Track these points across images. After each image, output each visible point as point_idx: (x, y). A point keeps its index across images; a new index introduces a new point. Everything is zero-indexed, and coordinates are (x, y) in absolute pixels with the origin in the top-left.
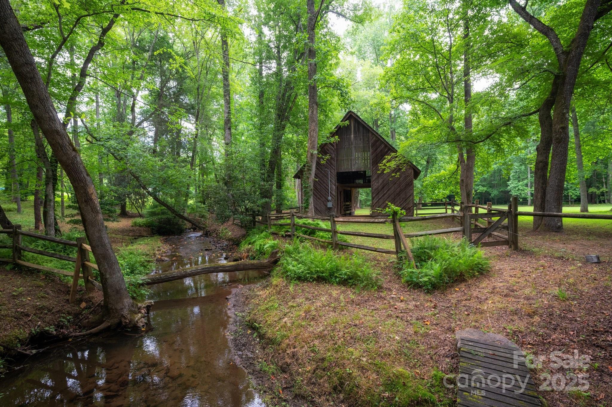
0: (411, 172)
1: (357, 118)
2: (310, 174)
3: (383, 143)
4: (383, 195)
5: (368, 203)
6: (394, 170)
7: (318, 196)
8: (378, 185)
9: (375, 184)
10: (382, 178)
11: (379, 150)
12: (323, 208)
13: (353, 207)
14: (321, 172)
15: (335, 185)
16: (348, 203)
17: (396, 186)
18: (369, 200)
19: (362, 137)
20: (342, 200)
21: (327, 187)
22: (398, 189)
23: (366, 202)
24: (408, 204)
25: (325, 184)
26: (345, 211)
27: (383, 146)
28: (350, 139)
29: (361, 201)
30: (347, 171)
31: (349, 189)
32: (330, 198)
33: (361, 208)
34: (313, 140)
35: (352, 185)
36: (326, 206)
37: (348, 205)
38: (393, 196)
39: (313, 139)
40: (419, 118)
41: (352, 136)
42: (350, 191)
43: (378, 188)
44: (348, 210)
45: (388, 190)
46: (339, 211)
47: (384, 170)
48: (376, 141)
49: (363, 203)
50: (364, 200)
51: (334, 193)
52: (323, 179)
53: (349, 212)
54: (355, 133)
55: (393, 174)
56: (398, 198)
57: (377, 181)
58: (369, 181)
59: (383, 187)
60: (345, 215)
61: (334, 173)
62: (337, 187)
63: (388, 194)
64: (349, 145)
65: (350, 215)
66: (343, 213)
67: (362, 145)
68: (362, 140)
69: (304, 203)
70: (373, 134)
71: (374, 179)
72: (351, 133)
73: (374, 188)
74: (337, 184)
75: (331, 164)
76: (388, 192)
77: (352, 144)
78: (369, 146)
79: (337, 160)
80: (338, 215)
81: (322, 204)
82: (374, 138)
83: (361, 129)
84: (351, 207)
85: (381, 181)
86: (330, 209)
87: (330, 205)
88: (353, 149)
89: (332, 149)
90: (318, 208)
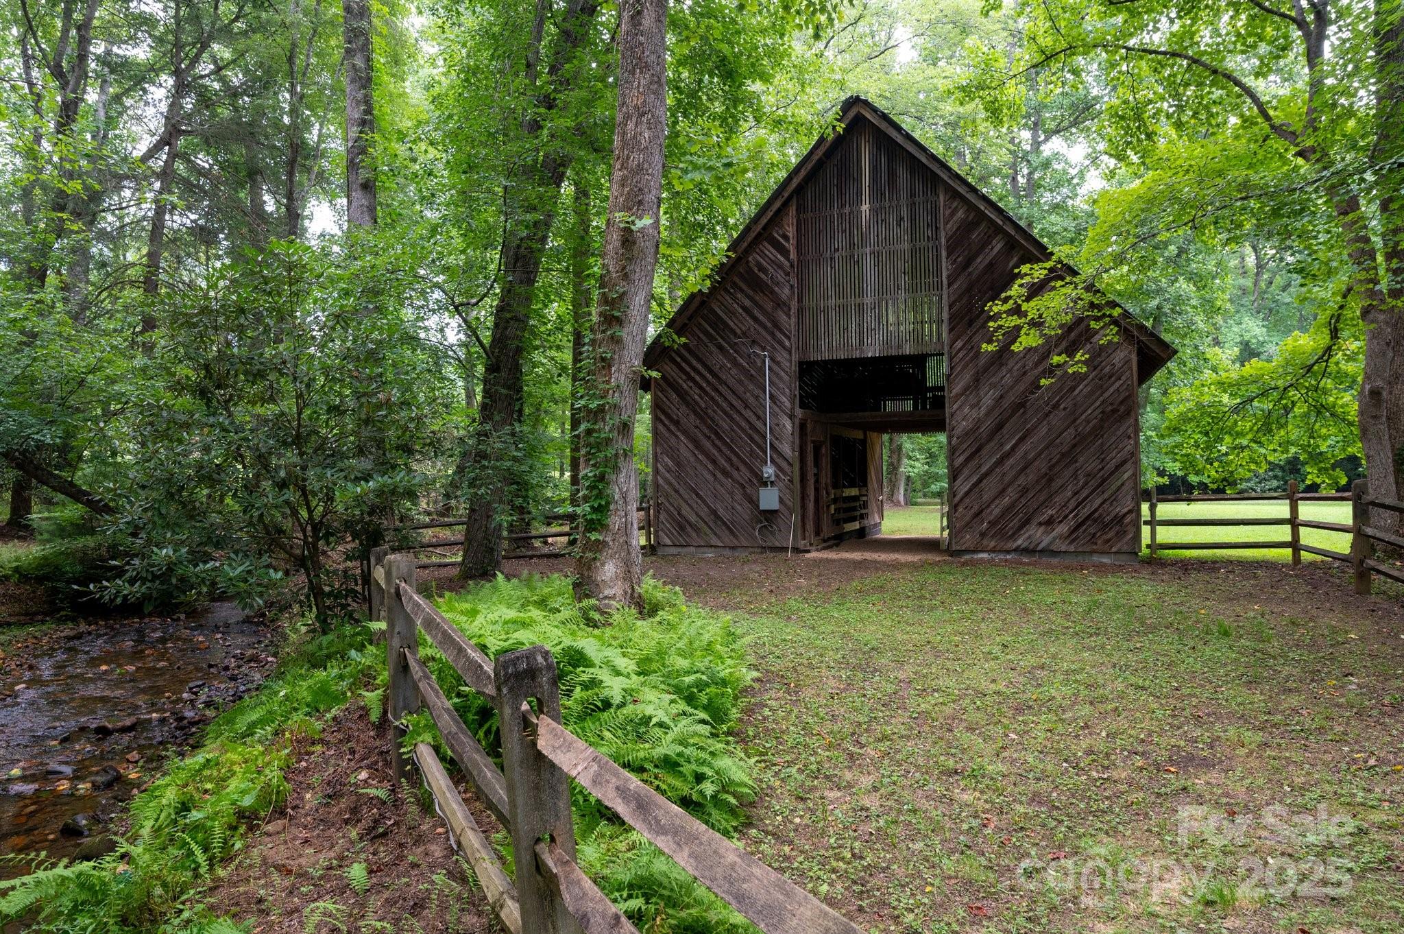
0: (1127, 362)
1: (883, 126)
2: (616, 341)
3: (998, 230)
4: (1000, 462)
5: (935, 487)
6: (1060, 338)
7: (722, 461)
8: (974, 414)
9: (963, 415)
10: (993, 386)
11: (981, 262)
12: (743, 510)
13: (873, 506)
14: (736, 364)
15: (791, 417)
16: (854, 492)
17: (1056, 419)
18: (937, 478)
19: (905, 213)
20: (826, 478)
21: (759, 424)
22: (1069, 435)
23: (925, 484)
24: (1113, 499)
25: (748, 414)
26: (837, 522)
27: (998, 245)
28: (855, 217)
29: (908, 478)
30: (842, 355)
31: (859, 435)
32: (769, 471)
33: (910, 503)
34: (633, 163)
35: (867, 416)
36: (754, 502)
37: (856, 499)
38: (1042, 465)
39: (636, 158)
40: (1149, 136)
41: (865, 207)
42: (864, 442)
43: (975, 429)
44: (853, 519)
45: (1022, 440)
46: (810, 526)
47: (1014, 333)
48: (966, 228)
49: (918, 486)
50: (918, 475)
51: (786, 449)
52: (740, 390)
53: (856, 526)
54: (877, 194)
55: (1056, 359)
56: (1068, 473)
57: (972, 399)
58: (939, 403)
59: (1000, 427)
60: (837, 540)
61: (789, 363)
62: (803, 427)
63: (1019, 453)
64: (852, 245)
65: (862, 538)
66: (827, 531)
67: (905, 246)
68: (906, 224)
69: (586, 499)
70: (956, 195)
71: (957, 389)
72: (859, 193)
73: (957, 432)
74: (799, 412)
75: (776, 325)
76: (1024, 448)
77: (863, 242)
78: (937, 249)
79: (801, 311)
80: (802, 544)
81: (738, 496)
82: (960, 214)
83: (903, 174)
84: (865, 505)
85: (988, 400)
86: (770, 516)
87: (769, 499)
88: (869, 261)
89: (780, 267)
90: (721, 512)
